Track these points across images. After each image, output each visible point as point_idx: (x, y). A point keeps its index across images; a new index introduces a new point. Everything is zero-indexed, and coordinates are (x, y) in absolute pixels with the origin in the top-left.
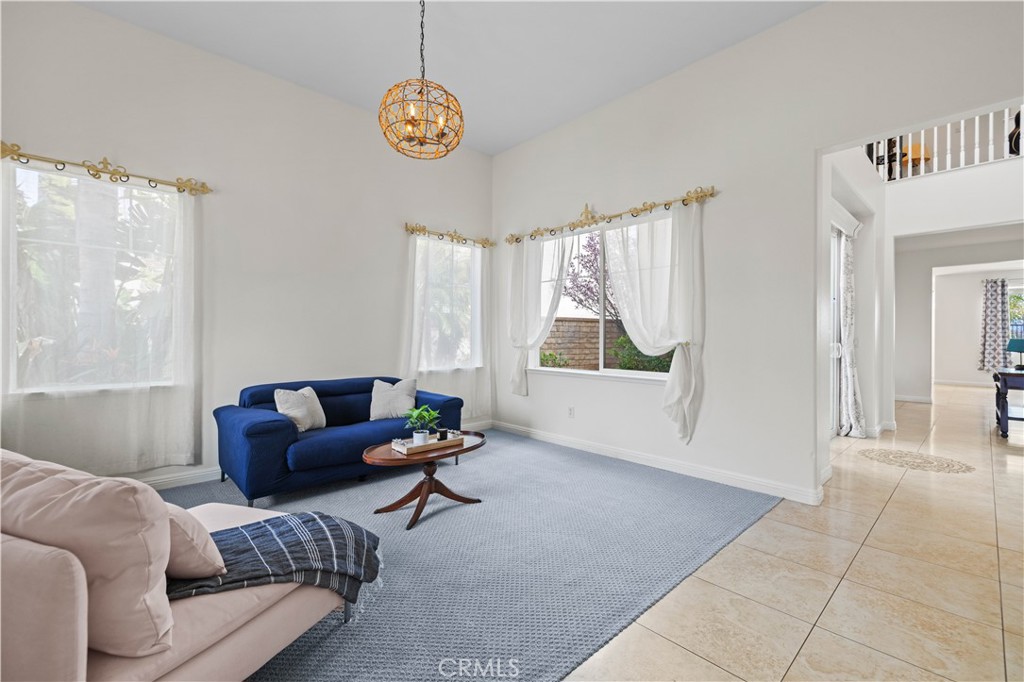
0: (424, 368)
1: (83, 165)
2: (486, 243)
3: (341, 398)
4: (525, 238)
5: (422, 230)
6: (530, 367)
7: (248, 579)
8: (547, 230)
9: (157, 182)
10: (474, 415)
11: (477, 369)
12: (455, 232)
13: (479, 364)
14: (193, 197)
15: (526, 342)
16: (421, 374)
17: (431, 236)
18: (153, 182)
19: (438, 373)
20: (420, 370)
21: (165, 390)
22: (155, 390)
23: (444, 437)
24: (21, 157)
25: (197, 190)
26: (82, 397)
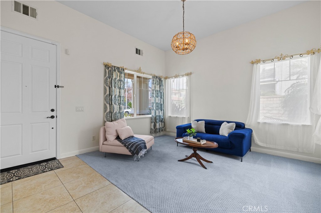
0: (261, 121)
5: (258, 61)
9: (183, 75)
16: (259, 123)
17: (266, 62)
18: (183, 76)
19: (269, 124)
20: (259, 121)
21: (185, 117)
22: (183, 117)
23: (199, 141)
24: (169, 78)
25: (188, 75)
26: (174, 117)
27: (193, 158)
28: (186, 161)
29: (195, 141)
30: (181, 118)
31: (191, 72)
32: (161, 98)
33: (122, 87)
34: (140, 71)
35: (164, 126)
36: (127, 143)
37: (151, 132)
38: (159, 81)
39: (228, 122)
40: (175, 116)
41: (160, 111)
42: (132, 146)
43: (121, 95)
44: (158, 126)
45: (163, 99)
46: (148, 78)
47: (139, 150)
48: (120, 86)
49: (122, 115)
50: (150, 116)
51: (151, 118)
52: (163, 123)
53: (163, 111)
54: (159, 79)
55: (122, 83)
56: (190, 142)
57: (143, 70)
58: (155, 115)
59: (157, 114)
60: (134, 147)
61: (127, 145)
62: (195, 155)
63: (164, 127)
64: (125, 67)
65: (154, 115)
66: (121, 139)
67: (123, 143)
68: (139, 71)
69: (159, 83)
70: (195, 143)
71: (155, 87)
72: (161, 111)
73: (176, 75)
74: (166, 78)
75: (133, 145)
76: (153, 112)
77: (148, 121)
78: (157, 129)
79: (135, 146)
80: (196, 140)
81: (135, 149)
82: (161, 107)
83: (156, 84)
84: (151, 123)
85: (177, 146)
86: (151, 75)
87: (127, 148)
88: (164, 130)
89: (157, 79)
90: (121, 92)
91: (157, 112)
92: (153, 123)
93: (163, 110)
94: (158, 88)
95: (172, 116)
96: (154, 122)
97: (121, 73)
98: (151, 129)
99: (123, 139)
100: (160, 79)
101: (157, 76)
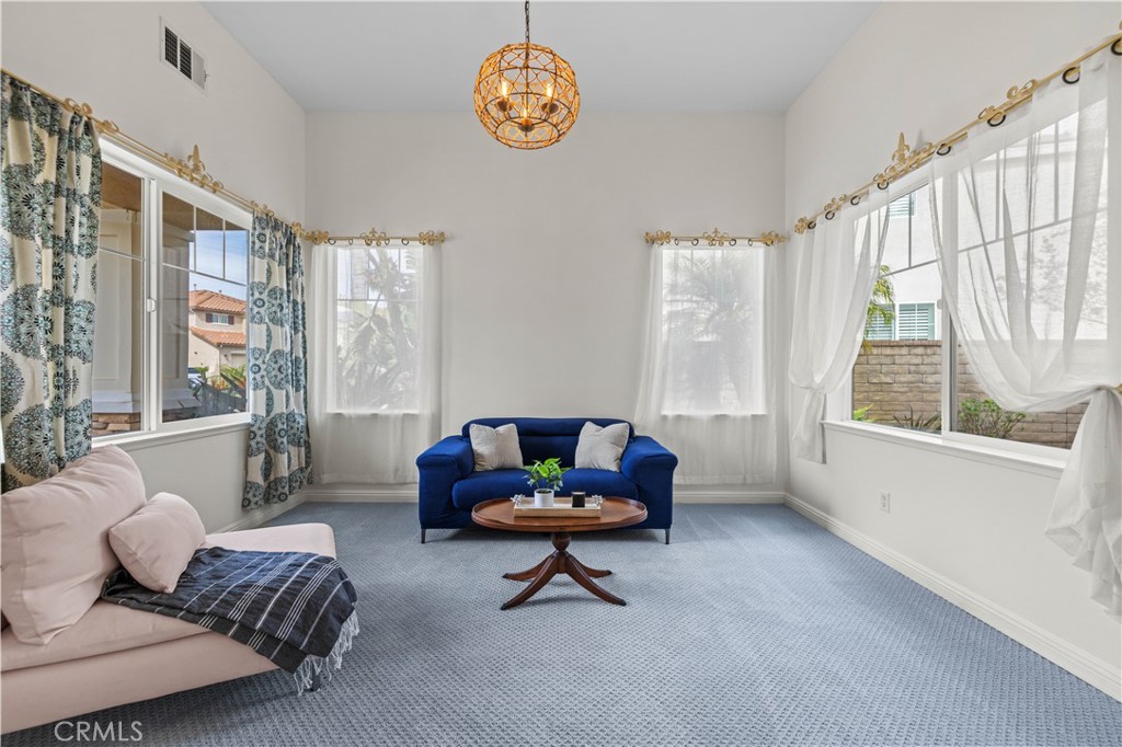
0: (668, 411)
1: (360, 238)
2: (769, 239)
3: (549, 439)
4: (818, 219)
5: (664, 238)
6: (829, 420)
7: (167, 606)
8: (844, 199)
9: (408, 239)
10: (749, 481)
11: (754, 417)
12: (716, 231)
13: (760, 411)
14: (431, 248)
15: (812, 380)
16: (665, 418)
17: (681, 243)
18: (405, 240)
19: (689, 419)
20: (664, 412)
21: (413, 417)
22: (406, 416)
23: (579, 503)
24: (330, 240)
25: (433, 240)
26: (362, 418)
27: (559, 577)
28: (530, 599)
29: (565, 505)
30: (396, 417)
31: (442, 234)
32: (296, 329)
33: (76, 240)
34: (196, 169)
35: (308, 463)
36: (227, 604)
37: (246, 504)
38: (284, 244)
39: (603, 423)
40: (366, 411)
41: (292, 391)
42: (278, 615)
43: (71, 293)
44: (283, 468)
45: (304, 337)
46: (225, 218)
47: (335, 622)
48: (67, 232)
49: (80, 428)
50: (242, 418)
51: (249, 432)
52: (303, 449)
53: (302, 392)
54: (285, 234)
55: (77, 210)
56: (549, 514)
57: (211, 169)
58: (268, 412)
59: (280, 407)
60: (294, 615)
61: (235, 614)
62: (563, 563)
63: (306, 468)
64: (98, 115)
65: (262, 412)
66: (162, 592)
67: (193, 616)
68: (189, 167)
69: (287, 255)
70: (563, 514)
71: (269, 272)
72: (297, 390)
73: (373, 232)
74: (314, 239)
75: (284, 604)
76: (255, 400)
77: (232, 447)
78: (278, 480)
79: (299, 604)
80: (566, 502)
81: (301, 628)
82: (294, 371)
83: (272, 256)
84: (249, 453)
85: (423, 542)
86: (250, 206)
87: (244, 635)
88: (305, 482)
89: (279, 234)
90: (72, 271)
91: (279, 395)
92: (263, 456)
93: (305, 387)
94: (279, 280)
95: (344, 411)
96: (267, 452)
97: (75, 145)
98: (247, 486)
99: (171, 590)
100: (290, 239)
101: (276, 220)
